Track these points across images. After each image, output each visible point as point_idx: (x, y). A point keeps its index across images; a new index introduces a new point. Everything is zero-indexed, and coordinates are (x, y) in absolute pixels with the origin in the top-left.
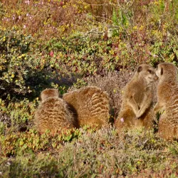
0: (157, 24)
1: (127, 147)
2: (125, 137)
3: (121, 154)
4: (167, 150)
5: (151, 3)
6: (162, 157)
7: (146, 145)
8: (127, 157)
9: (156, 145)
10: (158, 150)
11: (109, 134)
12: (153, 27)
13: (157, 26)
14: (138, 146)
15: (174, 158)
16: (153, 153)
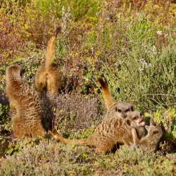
0: (90, 52)
1: (61, 161)
2: (60, 152)
3: (56, 167)
4: (96, 164)
5: (86, 33)
6: (92, 170)
7: (78, 159)
8: (61, 170)
9: (87, 159)
10: (89, 164)
11: (45, 149)
12: (86, 54)
13: (90, 54)
14: (72, 160)
15: (102, 170)
16: (84, 167)
